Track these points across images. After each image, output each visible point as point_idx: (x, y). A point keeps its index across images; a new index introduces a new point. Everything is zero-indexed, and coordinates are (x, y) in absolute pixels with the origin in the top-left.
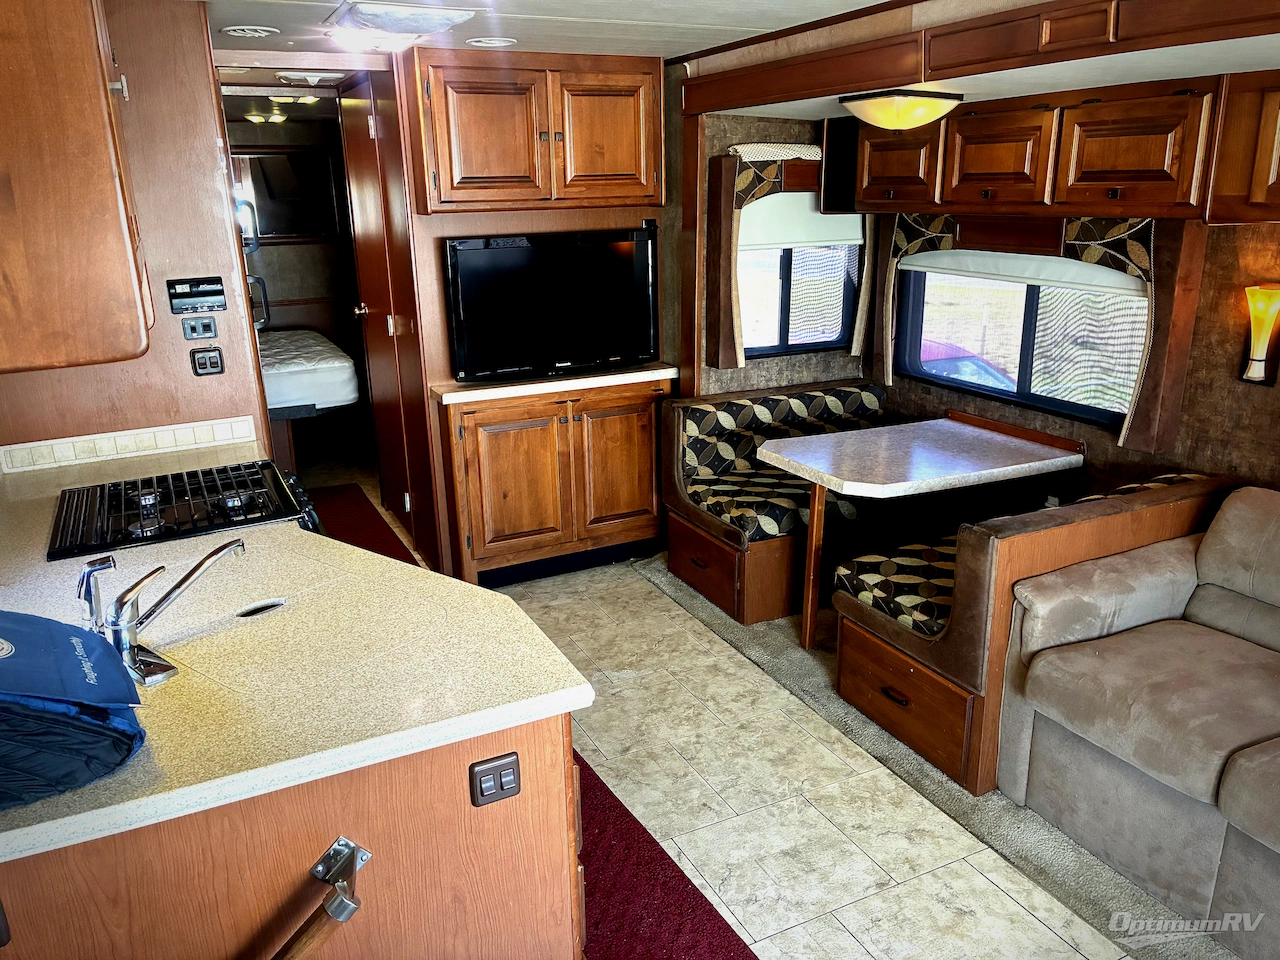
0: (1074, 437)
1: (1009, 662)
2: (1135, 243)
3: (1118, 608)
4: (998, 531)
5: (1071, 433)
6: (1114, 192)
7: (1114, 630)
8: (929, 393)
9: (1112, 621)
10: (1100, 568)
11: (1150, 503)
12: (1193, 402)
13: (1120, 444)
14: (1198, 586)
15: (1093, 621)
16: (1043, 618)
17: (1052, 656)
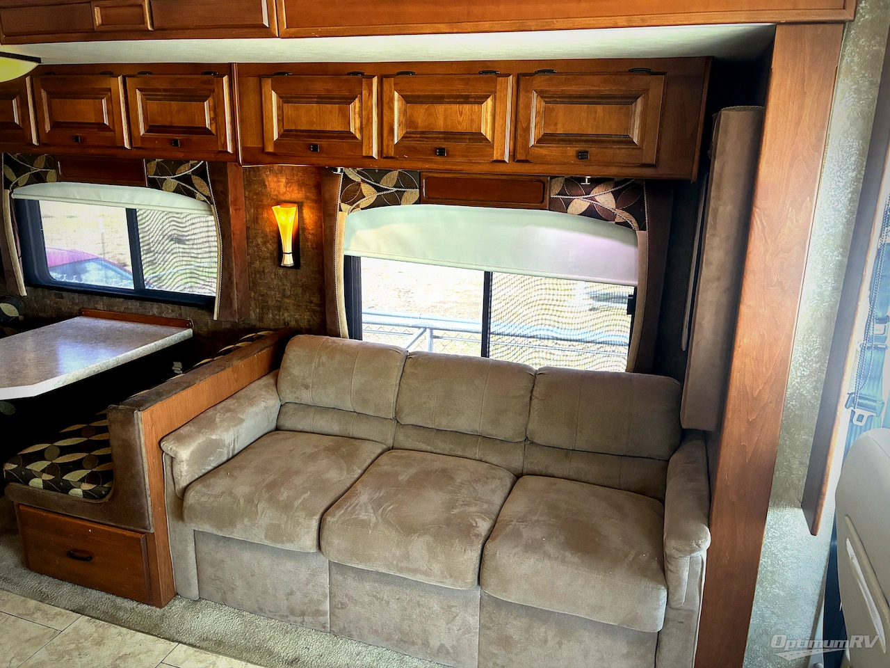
0: (184, 317)
1: (168, 500)
2: (197, 177)
3: (236, 436)
4: (140, 405)
5: (181, 315)
6: (175, 142)
7: (236, 452)
8: (62, 297)
9: (234, 446)
10: (219, 412)
11: (241, 358)
12: (255, 284)
13: (215, 318)
14: (281, 406)
15: (222, 450)
16: (187, 461)
17: (198, 487)
